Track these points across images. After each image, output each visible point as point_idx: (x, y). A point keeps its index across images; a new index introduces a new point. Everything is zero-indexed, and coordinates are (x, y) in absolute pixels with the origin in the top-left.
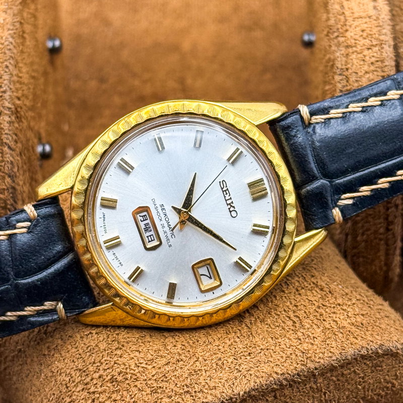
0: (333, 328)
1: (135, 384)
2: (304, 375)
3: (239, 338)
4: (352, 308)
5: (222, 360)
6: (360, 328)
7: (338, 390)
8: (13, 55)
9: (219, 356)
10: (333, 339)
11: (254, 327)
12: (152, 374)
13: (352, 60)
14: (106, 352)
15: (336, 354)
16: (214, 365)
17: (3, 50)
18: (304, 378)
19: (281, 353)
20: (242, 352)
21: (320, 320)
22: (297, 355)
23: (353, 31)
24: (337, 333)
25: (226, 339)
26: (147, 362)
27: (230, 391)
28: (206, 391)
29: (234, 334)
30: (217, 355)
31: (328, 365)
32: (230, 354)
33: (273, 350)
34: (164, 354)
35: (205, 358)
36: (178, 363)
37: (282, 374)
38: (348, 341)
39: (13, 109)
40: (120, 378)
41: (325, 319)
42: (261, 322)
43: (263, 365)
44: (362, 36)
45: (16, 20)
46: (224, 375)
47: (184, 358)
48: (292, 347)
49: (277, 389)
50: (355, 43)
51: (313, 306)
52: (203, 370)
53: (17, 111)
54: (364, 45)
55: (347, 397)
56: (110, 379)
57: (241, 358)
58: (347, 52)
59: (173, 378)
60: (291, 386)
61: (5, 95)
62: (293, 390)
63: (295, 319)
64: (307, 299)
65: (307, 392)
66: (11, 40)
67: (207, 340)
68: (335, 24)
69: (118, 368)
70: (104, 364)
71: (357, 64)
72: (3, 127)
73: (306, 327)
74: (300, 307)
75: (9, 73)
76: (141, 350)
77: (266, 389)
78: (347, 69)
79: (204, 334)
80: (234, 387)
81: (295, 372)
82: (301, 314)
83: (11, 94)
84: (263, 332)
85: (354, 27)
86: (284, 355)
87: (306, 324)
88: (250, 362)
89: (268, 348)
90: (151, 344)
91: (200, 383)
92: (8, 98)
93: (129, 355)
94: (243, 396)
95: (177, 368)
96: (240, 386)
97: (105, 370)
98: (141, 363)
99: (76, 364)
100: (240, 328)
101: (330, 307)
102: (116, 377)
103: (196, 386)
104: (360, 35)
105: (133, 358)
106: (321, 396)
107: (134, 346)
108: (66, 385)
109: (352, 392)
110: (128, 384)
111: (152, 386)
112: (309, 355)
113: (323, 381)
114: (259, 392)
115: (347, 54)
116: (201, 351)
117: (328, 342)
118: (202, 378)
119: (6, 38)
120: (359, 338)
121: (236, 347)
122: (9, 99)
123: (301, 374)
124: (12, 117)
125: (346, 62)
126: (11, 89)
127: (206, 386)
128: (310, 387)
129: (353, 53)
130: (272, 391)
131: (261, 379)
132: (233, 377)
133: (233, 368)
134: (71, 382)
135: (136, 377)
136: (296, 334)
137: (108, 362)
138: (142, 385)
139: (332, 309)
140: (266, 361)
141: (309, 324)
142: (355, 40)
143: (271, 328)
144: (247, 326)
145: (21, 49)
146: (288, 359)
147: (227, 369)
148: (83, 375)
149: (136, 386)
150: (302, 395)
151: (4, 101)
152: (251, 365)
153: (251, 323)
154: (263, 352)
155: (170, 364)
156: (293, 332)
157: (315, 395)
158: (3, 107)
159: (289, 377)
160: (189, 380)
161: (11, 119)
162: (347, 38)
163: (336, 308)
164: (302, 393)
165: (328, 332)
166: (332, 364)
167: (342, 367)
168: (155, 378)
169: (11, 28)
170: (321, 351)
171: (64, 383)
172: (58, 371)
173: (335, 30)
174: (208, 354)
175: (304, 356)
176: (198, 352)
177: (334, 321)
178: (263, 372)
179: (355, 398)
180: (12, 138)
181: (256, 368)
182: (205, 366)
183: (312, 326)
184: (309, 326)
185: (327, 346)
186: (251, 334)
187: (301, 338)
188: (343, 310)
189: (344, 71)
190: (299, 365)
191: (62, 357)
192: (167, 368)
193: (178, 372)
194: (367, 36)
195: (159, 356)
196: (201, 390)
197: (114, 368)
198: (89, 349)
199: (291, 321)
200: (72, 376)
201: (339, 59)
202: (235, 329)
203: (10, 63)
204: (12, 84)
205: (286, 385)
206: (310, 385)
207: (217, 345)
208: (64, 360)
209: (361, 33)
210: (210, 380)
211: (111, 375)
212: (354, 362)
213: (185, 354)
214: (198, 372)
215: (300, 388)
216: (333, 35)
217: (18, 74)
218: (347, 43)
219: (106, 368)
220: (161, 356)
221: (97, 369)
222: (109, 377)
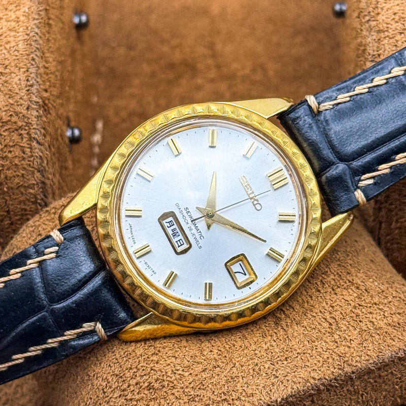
0: (370, 329)
1: (173, 392)
2: (341, 380)
3: (275, 341)
4: (388, 307)
5: (259, 365)
6: (396, 328)
7: (375, 391)
8: (38, 46)
9: (256, 361)
10: (370, 342)
11: (290, 330)
12: (189, 382)
13: (384, 45)
14: (143, 358)
15: (373, 357)
16: (251, 371)
17: (29, 42)
18: (341, 382)
19: (318, 357)
20: (279, 357)
21: (356, 321)
22: (334, 359)
23: (385, 14)
24: (374, 335)
25: (262, 343)
26: (184, 368)
27: (268, 398)
28: (244, 399)
29: (270, 337)
30: (254, 361)
31: (365, 369)
32: (266, 359)
33: (309, 354)
34: (200, 360)
35: (243, 364)
36: (214, 369)
37: (319, 379)
38: (385, 343)
39: (41, 103)
40: (156, 385)
41: (361, 320)
42: (297, 324)
43: (300, 370)
44: (394, 19)
45: (41, 8)
46: (261, 381)
47: (220, 364)
48: (329, 351)
49: (315, 394)
50: (387, 28)
51: (349, 306)
52: (240, 377)
53: (45, 104)
54: (396, 29)
55: (384, 397)
56: (148, 386)
57: (277, 363)
58: (379, 37)
59: (210, 386)
60: (328, 390)
61: (32, 89)
62: (330, 394)
63: (332, 321)
64: (343, 298)
65: (344, 395)
66: (36, 30)
67: (243, 344)
68: (365, 7)
69: (155, 374)
70: (141, 370)
71: (389, 50)
72: (31, 122)
73: (343, 329)
74: (336, 307)
75: (35, 66)
76: (177, 356)
77: (303, 395)
78: (379, 55)
79: (240, 338)
80: (272, 394)
81: (332, 377)
82: (337, 315)
83: (38, 87)
84: (300, 335)
85: (386, 10)
86: (321, 359)
87: (342, 326)
88: (287, 368)
89: (305, 352)
90: (187, 349)
91: (237, 390)
92: (35, 91)
93: (166, 361)
94: (280, 402)
95: (214, 375)
96: (277, 392)
97: (141, 376)
98: (178, 370)
99: (113, 368)
100: (276, 331)
101: (366, 307)
102: (153, 384)
103: (233, 394)
104: (392, 18)
105: (169, 364)
106: (358, 398)
107: (170, 352)
108: (103, 390)
109: (389, 392)
110: (166, 392)
111: (190, 394)
112: (346, 359)
113: (361, 383)
114: (296, 398)
115: (379, 39)
116: (238, 356)
117: (365, 345)
118: (239, 385)
119: (32, 28)
120: (396, 340)
121: (273, 351)
122: (37, 92)
123: (338, 378)
124: (39, 111)
125: (378, 47)
126: (38, 82)
127: (244, 394)
128: (348, 390)
129: (385, 38)
130: (309, 396)
131: (298, 385)
132: (271, 383)
133: (270, 373)
134: (108, 388)
135: (173, 385)
136: (333, 336)
137: (145, 368)
138: (179, 393)
139: (369, 309)
140: (303, 366)
141: (345, 325)
142: (387, 24)
143: (308, 331)
144: (283, 329)
145: (46, 38)
146: (325, 363)
147: (264, 375)
148: (120, 381)
149: (173, 394)
150: (339, 398)
151: (32, 94)
152: (287, 371)
153: (287, 325)
154: (299, 357)
155: (207, 371)
156: (329, 335)
157: (352, 397)
158: (31, 101)
159: (326, 383)
160: (226, 388)
161: (39, 113)
162: (378, 22)
163: (372, 308)
164: (339, 396)
165: (365, 334)
166: (369, 368)
167: (379, 369)
168: (192, 385)
169: (37, 17)
170: (358, 354)
171: (101, 388)
172: (94, 375)
173: (366, 13)
174: (244, 359)
175: (341, 360)
176: (235, 357)
177: (371, 322)
178: (300, 377)
179: (392, 397)
180: (41, 133)
181: (293, 374)
182: (242, 372)
183: (348, 328)
184: (345, 328)
185: (364, 348)
186: (288, 337)
187: (338, 340)
188: (379, 309)
189: (376, 57)
190: (336, 369)
191: (98, 361)
192: (203, 375)
193: (214, 379)
194: (400, 20)
195: (195, 362)
196: (238, 397)
197: (151, 374)
198: (126, 354)
199: (328, 323)
200: (109, 381)
201: (371, 45)
202: (271, 332)
203: (36, 55)
204: (38, 76)
205: (324, 390)
206: (347, 388)
207: (253, 349)
208: (100, 364)
209: (393, 16)
210: (248, 387)
211: (148, 382)
212: (391, 364)
213: (221, 359)
214: (235, 379)
215: (338, 391)
216: (364, 19)
217: (44, 66)
218: (379, 27)
219: (142, 374)
220: (198, 362)
221: (133, 375)
222: (146, 384)
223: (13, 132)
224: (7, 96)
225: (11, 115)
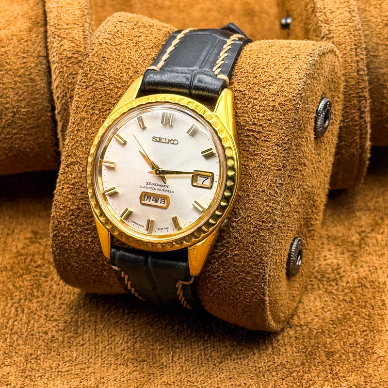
223: (75, 64)
224: (70, 42)
225: (73, 53)
